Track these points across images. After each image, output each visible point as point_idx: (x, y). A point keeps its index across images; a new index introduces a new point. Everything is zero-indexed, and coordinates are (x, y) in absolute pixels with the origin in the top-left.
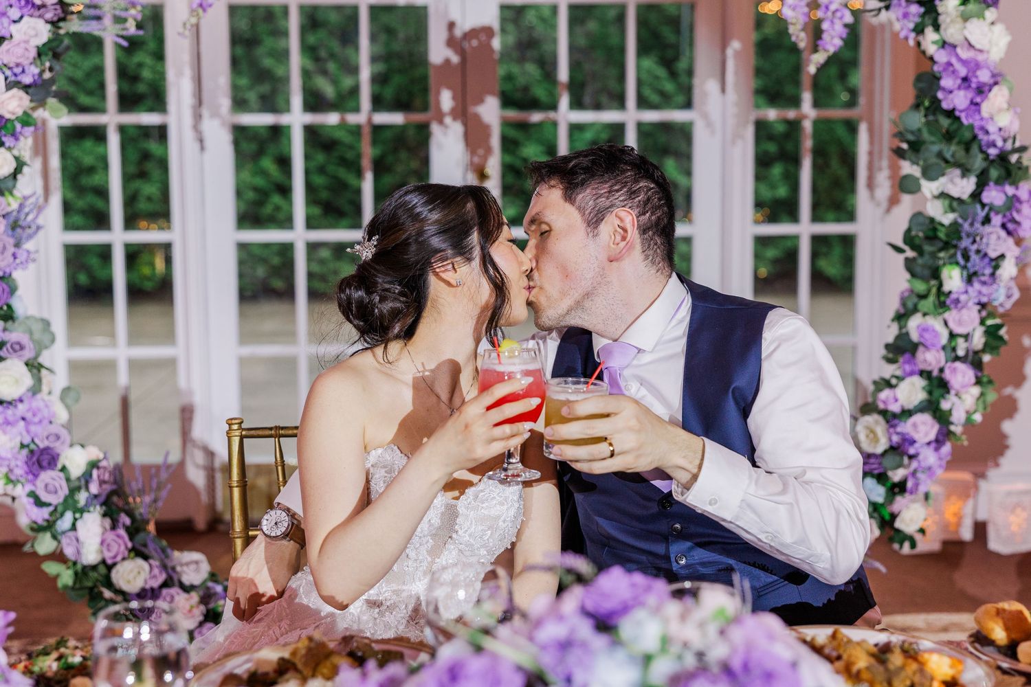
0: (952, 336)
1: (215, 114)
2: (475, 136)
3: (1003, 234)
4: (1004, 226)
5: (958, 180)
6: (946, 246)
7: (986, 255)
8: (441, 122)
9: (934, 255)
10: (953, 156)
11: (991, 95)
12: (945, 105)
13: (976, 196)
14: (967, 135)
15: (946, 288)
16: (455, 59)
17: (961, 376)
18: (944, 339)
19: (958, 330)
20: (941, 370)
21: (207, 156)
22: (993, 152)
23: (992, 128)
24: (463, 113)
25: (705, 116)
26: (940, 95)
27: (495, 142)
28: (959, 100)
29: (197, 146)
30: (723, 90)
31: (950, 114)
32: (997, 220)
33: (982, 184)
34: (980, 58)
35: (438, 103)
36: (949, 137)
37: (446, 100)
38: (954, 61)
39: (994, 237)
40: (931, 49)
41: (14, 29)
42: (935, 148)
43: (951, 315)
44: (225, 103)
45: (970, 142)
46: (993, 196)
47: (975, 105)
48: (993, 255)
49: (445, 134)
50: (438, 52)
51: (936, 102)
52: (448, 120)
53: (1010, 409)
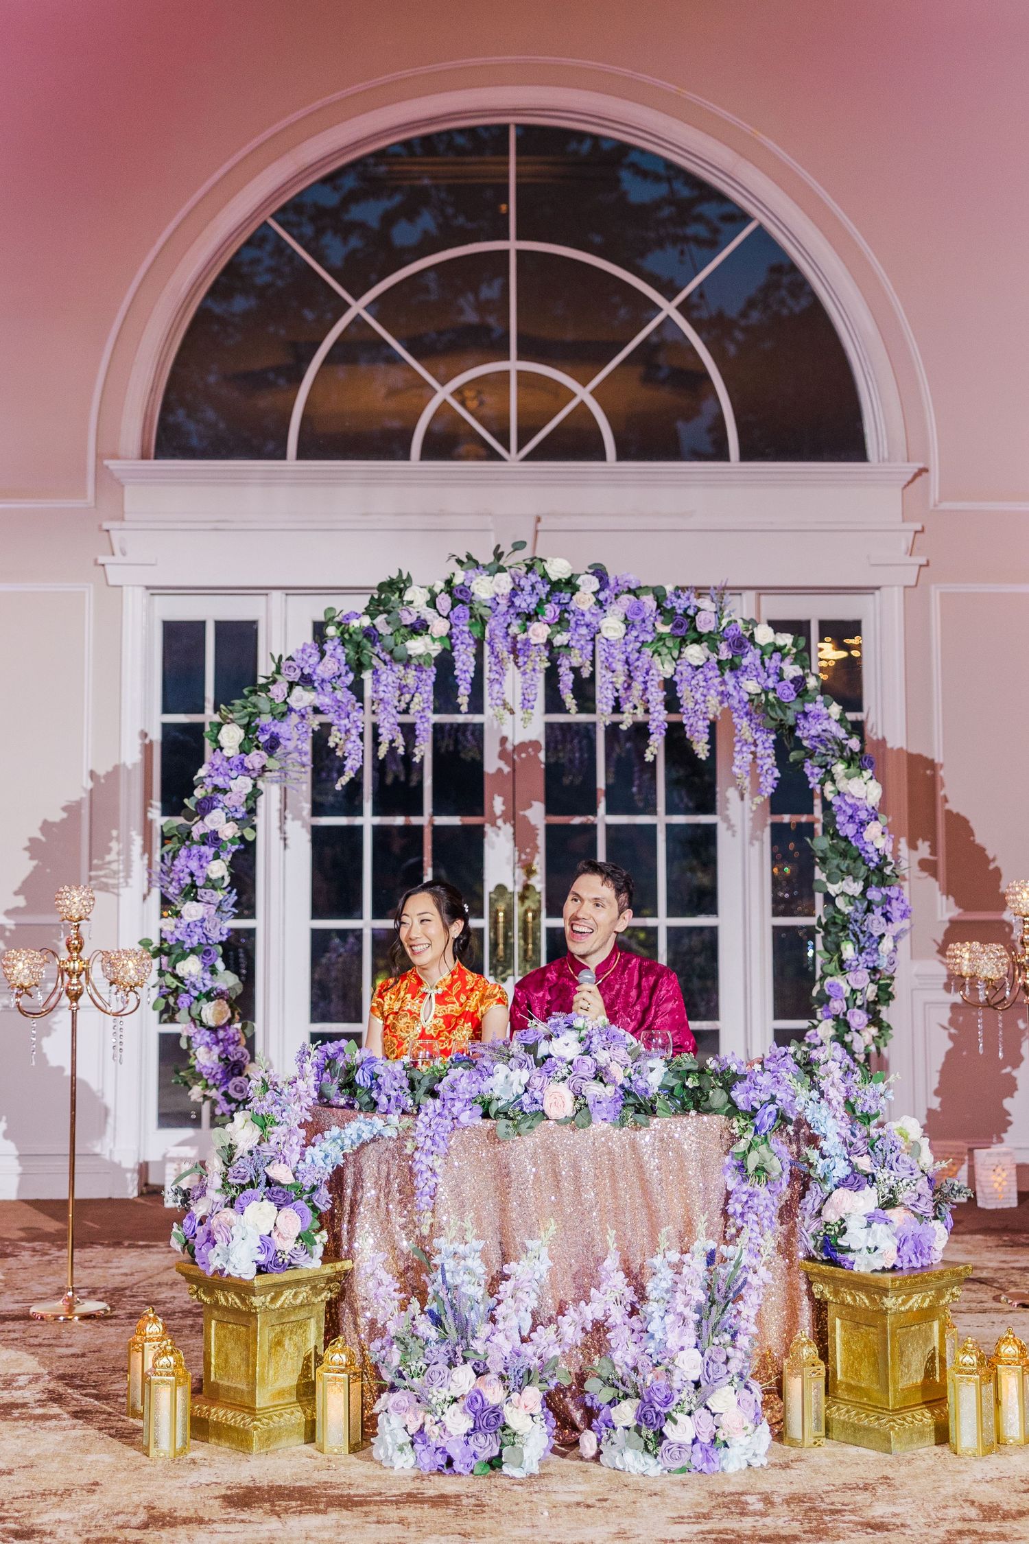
0: (853, 991)
1: (297, 817)
2: (522, 837)
3: (883, 920)
4: (884, 915)
5: (851, 883)
6: (844, 928)
7: (872, 935)
8: (494, 824)
9: (836, 933)
10: (848, 868)
11: (868, 827)
12: (841, 833)
13: (863, 893)
14: (855, 854)
15: (844, 957)
16: (507, 769)
17: (858, 1018)
18: (848, 995)
19: (856, 987)
20: (845, 1014)
21: (288, 851)
22: (872, 865)
23: (870, 849)
24: (512, 816)
25: (726, 819)
26: (838, 827)
27: (541, 841)
28: (849, 830)
29: (281, 844)
30: (742, 798)
31: (846, 838)
32: (878, 911)
33: (867, 885)
34: (858, 803)
35: (492, 807)
36: (844, 855)
37: (498, 804)
38: (843, 805)
39: (876, 922)
40: (830, 797)
41: (232, 783)
42: (835, 862)
43: (850, 976)
44: (307, 807)
45: (858, 857)
46: (874, 894)
47: (859, 834)
48: (876, 935)
49: (498, 835)
50: (492, 763)
51: (836, 831)
52: (500, 822)
53: (1010, 1087)
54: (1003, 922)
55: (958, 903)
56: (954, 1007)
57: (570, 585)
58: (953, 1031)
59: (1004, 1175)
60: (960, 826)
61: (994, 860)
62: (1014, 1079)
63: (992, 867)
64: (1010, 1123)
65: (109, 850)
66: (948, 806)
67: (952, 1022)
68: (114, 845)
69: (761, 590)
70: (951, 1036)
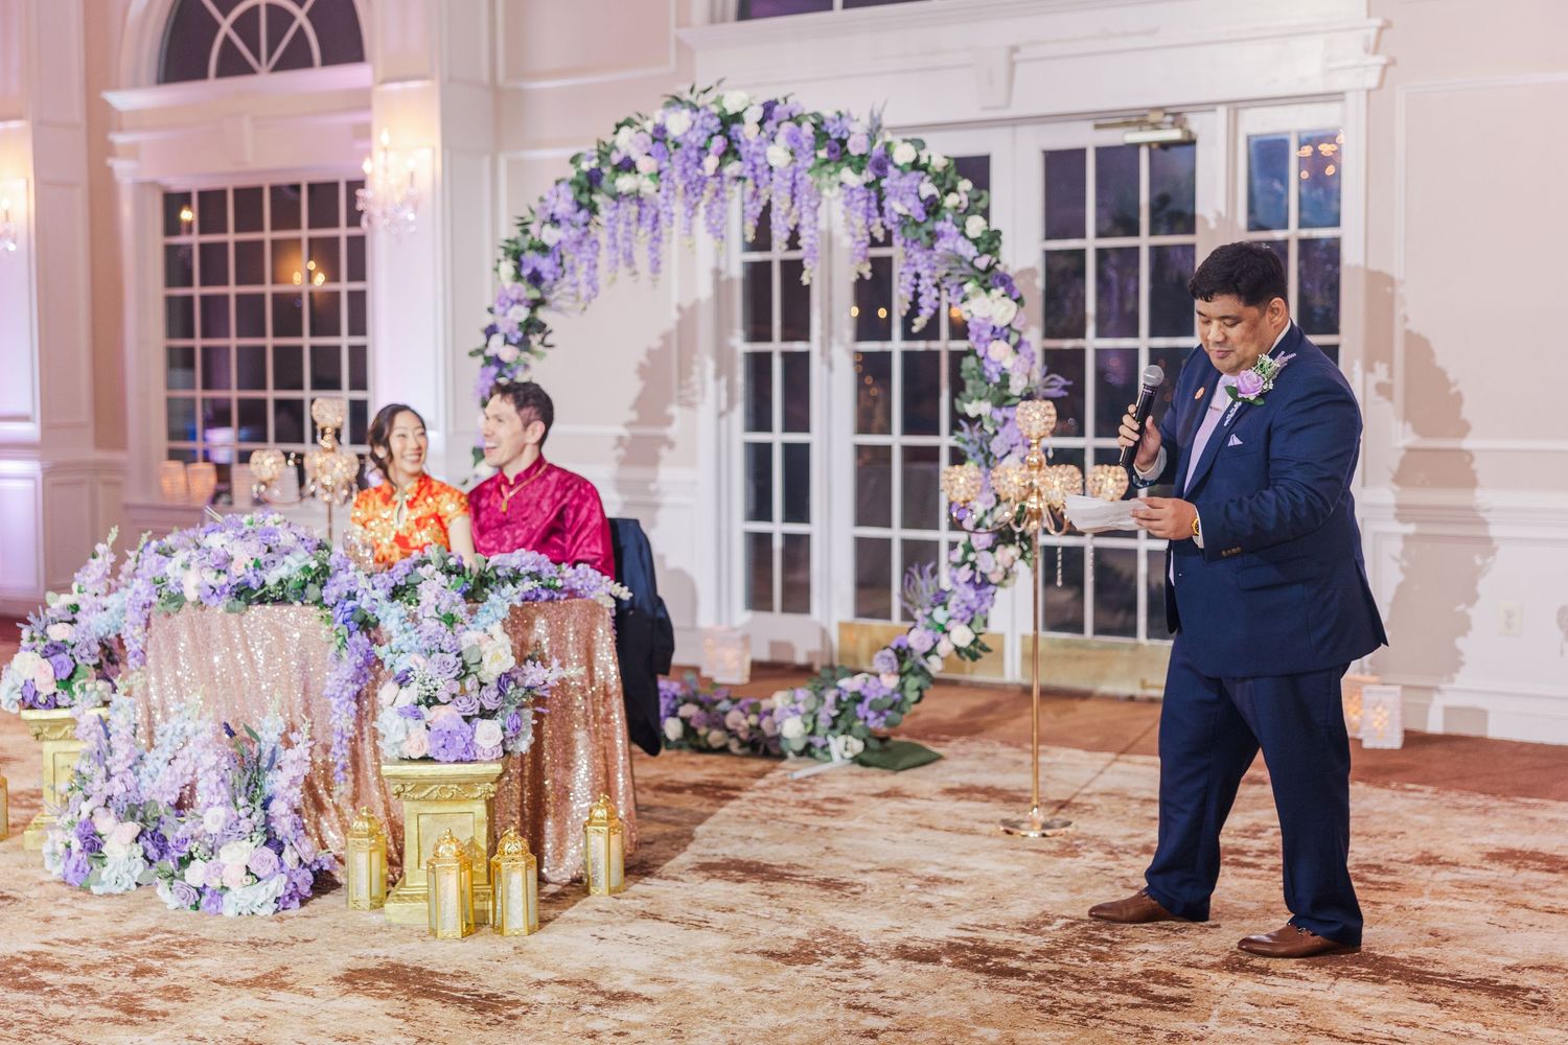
1: (841, 343)
11: (991, 347)
13: (991, 413)
28: (979, 349)
29: (825, 368)
34: (982, 323)
38: (973, 324)
41: (509, 312)
44: (851, 334)
47: (987, 354)
53: (1464, 626)
54: (1460, 451)
55: (1416, 430)
56: (1406, 538)
57: (738, 118)
58: (1405, 563)
59: (1386, 713)
60: (1418, 346)
61: (1455, 384)
62: (1468, 618)
63: (1453, 390)
64: (1462, 664)
65: (691, 373)
66: (1410, 326)
67: (1404, 554)
68: (696, 369)
69: (1236, 106)
70: (1403, 569)
